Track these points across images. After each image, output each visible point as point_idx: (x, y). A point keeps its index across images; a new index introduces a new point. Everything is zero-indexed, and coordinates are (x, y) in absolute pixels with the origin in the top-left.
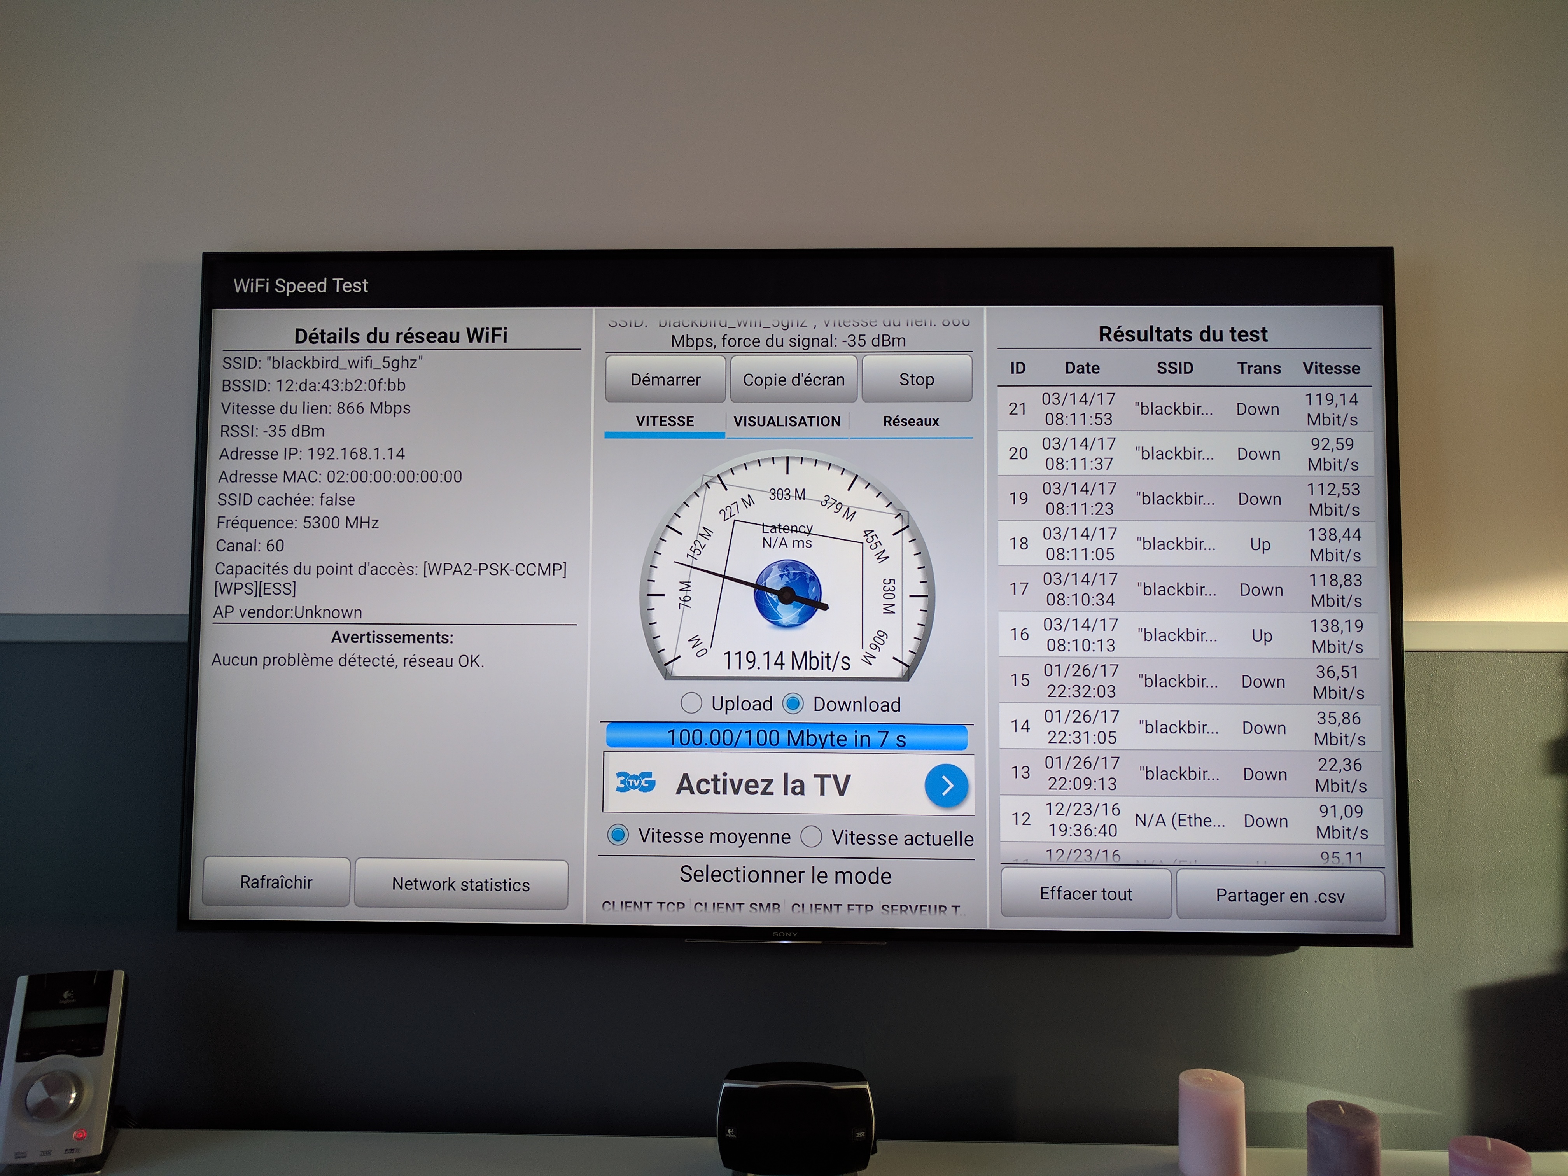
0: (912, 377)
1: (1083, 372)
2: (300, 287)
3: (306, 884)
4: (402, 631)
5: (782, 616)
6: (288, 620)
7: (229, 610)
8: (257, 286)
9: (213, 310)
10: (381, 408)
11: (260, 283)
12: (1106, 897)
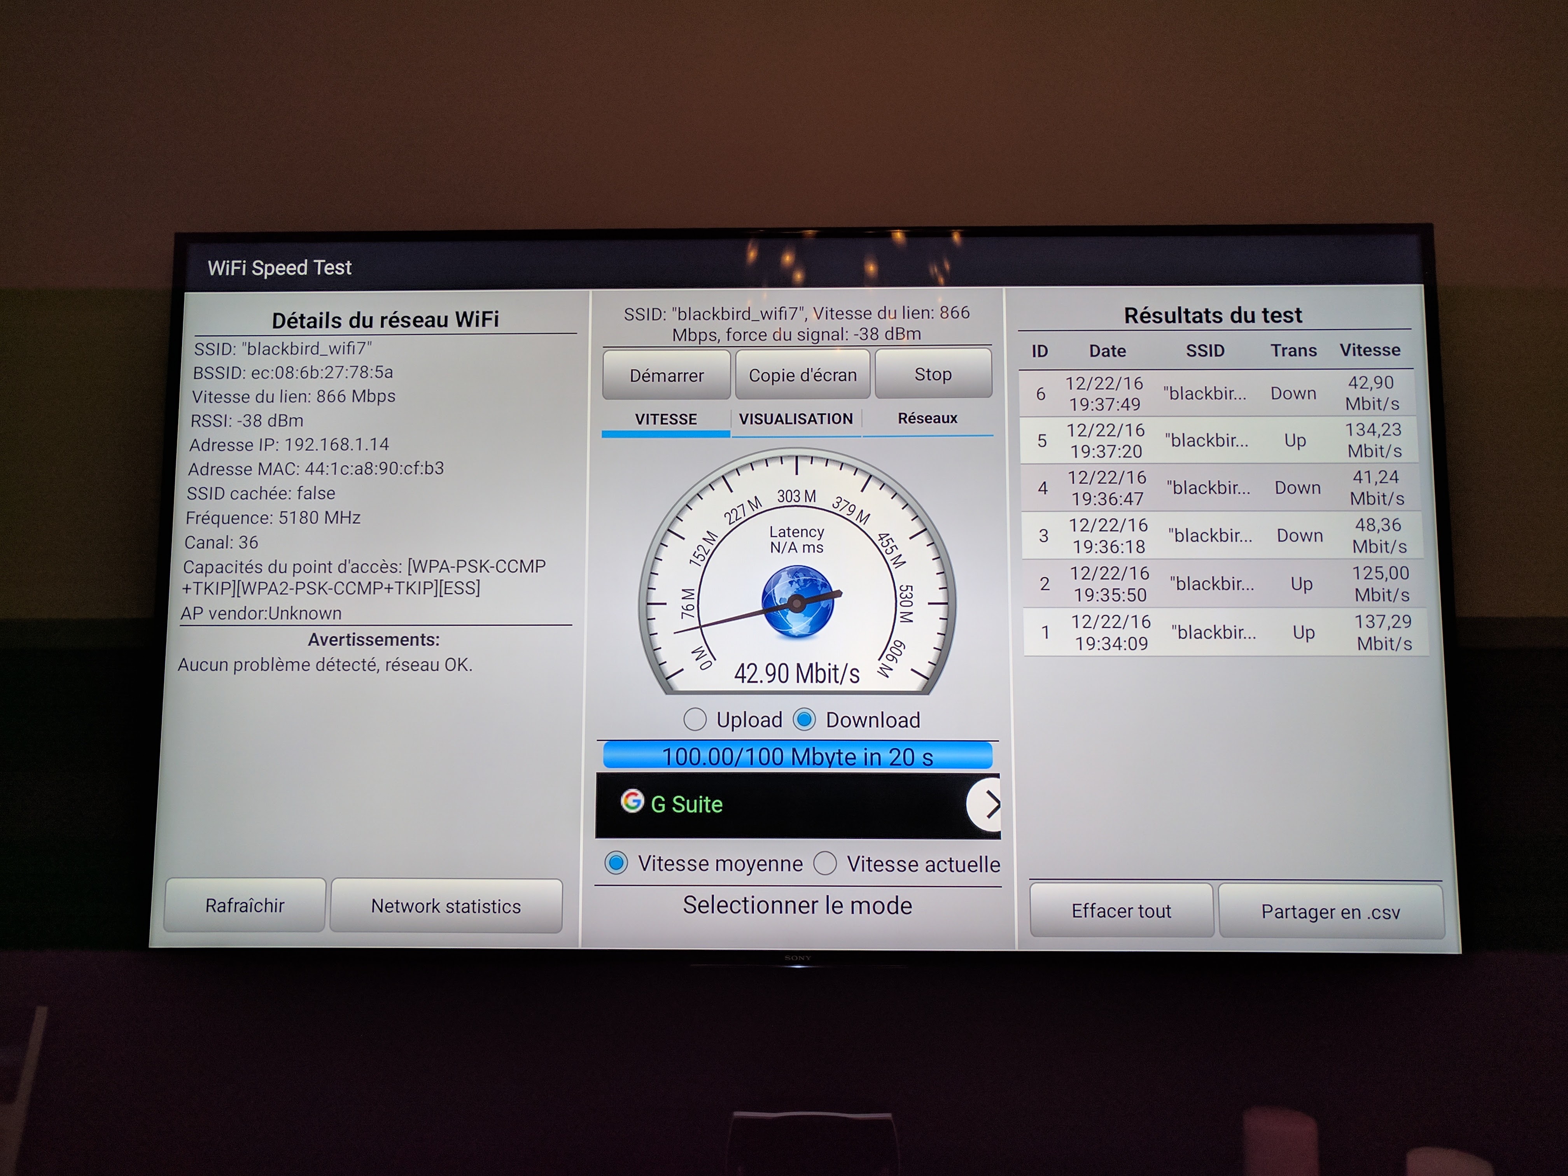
0: (928, 371)
1: (1108, 355)
2: (279, 269)
3: (277, 907)
4: (384, 632)
5: (792, 625)
6: (262, 622)
7: (198, 611)
8: (233, 268)
9: (185, 293)
10: (366, 396)
11: (236, 265)
12: (1143, 914)
